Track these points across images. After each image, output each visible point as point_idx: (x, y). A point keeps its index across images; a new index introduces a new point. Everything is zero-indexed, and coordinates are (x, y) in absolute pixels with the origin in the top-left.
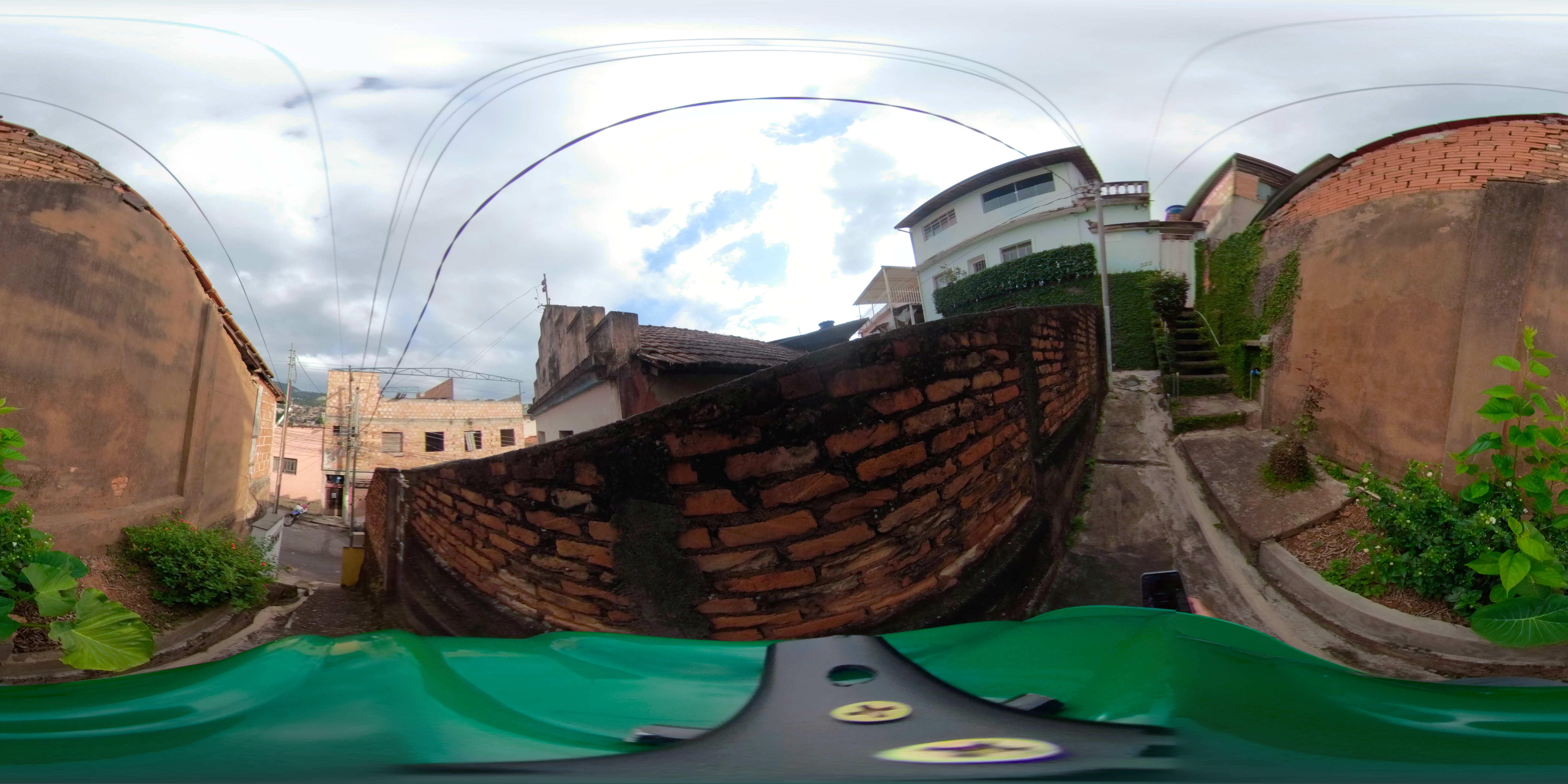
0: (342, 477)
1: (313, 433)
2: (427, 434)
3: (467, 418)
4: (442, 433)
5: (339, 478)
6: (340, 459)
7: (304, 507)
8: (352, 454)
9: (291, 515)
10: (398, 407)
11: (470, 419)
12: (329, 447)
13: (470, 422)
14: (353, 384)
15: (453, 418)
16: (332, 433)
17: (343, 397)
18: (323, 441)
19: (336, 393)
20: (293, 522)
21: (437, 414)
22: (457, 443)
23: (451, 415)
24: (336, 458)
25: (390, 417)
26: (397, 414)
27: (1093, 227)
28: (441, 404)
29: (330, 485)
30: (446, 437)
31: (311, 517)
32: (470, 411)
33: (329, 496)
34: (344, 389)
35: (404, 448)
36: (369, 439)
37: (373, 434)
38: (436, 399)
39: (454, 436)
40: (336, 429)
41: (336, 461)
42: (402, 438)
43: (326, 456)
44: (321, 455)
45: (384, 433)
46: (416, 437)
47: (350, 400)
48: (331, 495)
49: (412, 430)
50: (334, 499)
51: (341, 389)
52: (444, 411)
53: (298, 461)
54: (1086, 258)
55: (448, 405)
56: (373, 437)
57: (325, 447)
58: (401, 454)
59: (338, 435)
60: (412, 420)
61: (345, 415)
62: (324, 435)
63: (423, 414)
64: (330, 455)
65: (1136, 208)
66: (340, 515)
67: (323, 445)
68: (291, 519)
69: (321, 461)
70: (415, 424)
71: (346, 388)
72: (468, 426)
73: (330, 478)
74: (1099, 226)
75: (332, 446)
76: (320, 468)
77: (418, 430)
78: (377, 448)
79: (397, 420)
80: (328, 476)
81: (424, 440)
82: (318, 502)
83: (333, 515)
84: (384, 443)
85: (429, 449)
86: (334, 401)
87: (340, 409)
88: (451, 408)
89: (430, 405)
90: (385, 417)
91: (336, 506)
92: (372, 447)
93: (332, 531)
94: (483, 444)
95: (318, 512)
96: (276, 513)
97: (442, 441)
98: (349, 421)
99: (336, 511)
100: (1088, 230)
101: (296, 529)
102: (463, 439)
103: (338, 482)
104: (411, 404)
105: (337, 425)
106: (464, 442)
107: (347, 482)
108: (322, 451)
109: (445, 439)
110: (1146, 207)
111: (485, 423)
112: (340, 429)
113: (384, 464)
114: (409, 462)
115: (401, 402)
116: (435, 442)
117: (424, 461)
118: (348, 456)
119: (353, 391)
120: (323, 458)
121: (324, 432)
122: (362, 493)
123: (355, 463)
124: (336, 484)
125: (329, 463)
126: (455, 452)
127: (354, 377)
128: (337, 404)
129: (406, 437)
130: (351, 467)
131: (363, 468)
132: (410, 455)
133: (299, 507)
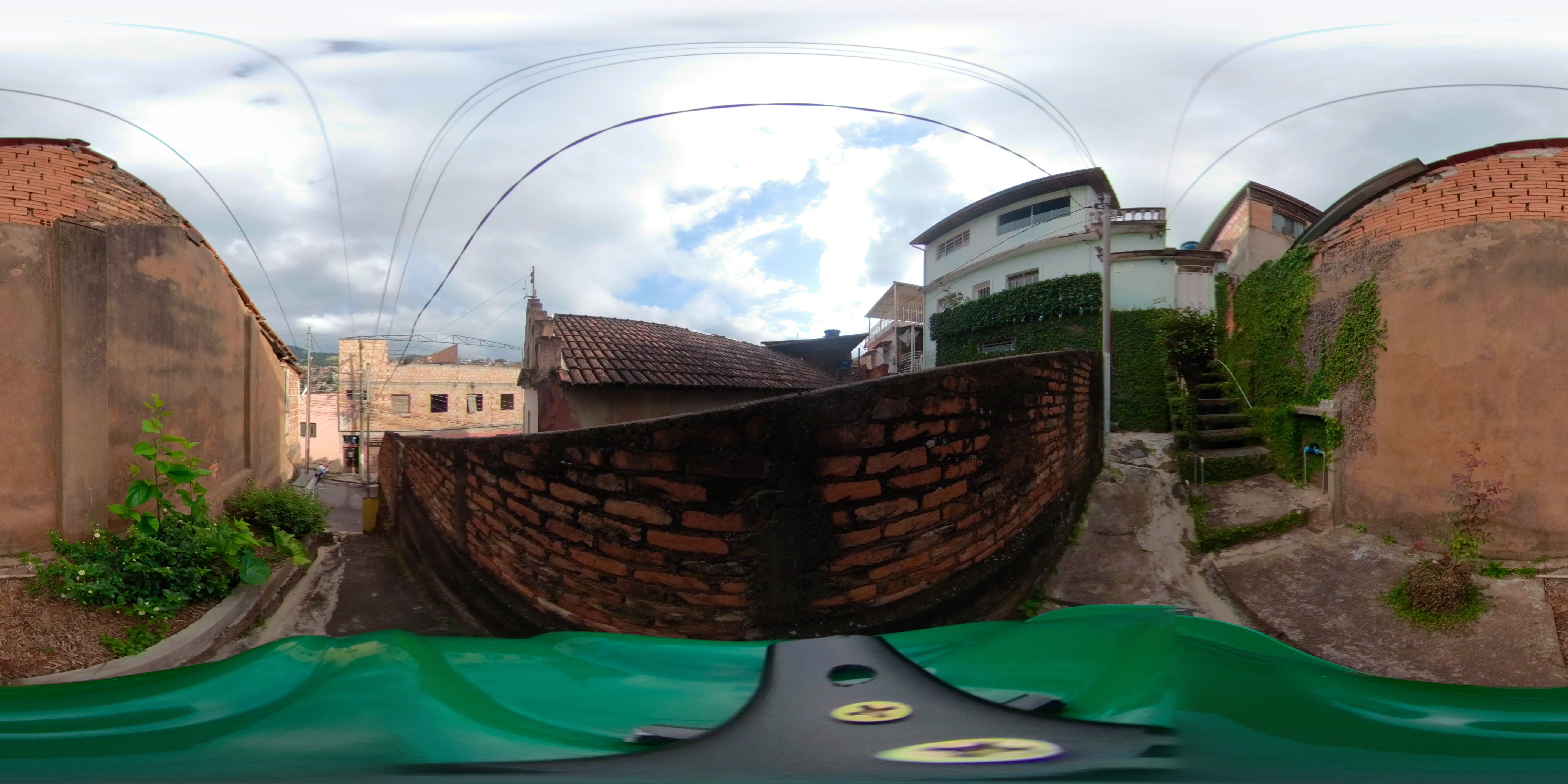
0: (357, 437)
1: (328, 398)
2: (433, 396)
3: (470, 382)
4: (446, 396)
5: (354, 438)
6: (354, 420)
8: (365, 415)
9: (316, 474)
10: (406, 371)
11: (472, 383)
12: (344, 411)
13: (472, 386)
14: (363, 351)
15: (457, 381)
16: (345, 397)
17: (354, 364)
18: (338, 405)
19: (348, 360)
21: (442, 378)
22: (460, 405)
23: (455, 378)
24: (350, 419)
25: (399, 381)
26: (406, 378)
28: (445, 368)
29: (347, 445)
30: (449, 399)
31: (332, 475)
32: (473, 376)
33: (346, 456)
34: (354, 356)
35: (412, 409)
36: (380, 401)
37: (383, 397)
38: (441, 364)
39: (457, 398)
40: (350, 393)
41: (350, 423)
42: (409, 400)
43: (341, 418)
44: (337, 418)
45: (393, 395)
46: (422, 399)
47: (361, 366)
48: (348, 455)
49: (419, 393)
50: (351, 458)
51: (351, 356)
52: (448, 375)
53: (317, 425)
55: (453, 369)
56: (383, 400)
57: (340, 410)
58: (408, 415)
59: (351, 399)
60: (419, 383)
61: (357, 381)
62: (338, 400)
63: (429, 378)
64: (345, 417)
66: (357, 472)
67: (338, 409)
68: (319, 478)
69: (337, 424)
70: (422, 387)
71: (357, 355)
72: (471, 389)
73: (347, 439)
75: (347, 409)
76: (337, 430)
77: (424, 392)
78: (388, 410)
79: (404, 383)
80: (344, 437)
81: (429, 402)
82: (337, 461)
83: (351, 472)
84: (393, 404)
85: (434, 410)
86: (346, 368)
87: (351, 374)
88: (455, 373)
89: (435, 369)
90: (394, 381)
91: (353, 464)
92: (383, 409)
93: (350, 487)
94: (484, 407)
95: (338, 471)
97: (446, 404)
98: (361, 386)
99: (353, 469)
102: (465, 401)
103: (353, 442)
104: (418, 367)
105: (350, 390)
106: (466, 404)
107: (362, 442)
108: (338, 414)
109: (449, 402)
111: (487, 387)
112: (353, 393)
113: (393, 424)
114: (415, 422)
115: (409, 366)
116: (439, 404)
117: (429, 421)
118: (361, 418)
119: (363, 357)
120: (339, 420)
121: (338, 396)
122: (375, 451)
123: (368, 424)
124: (352, 444)
125: (344, 425)
126: (457, 414)
127: (364, 344)
128: (349, 371)
129: (413, 399)
130: (365, 428)
131: (375, 429)
132: (417, 416)
133: (322, 468)
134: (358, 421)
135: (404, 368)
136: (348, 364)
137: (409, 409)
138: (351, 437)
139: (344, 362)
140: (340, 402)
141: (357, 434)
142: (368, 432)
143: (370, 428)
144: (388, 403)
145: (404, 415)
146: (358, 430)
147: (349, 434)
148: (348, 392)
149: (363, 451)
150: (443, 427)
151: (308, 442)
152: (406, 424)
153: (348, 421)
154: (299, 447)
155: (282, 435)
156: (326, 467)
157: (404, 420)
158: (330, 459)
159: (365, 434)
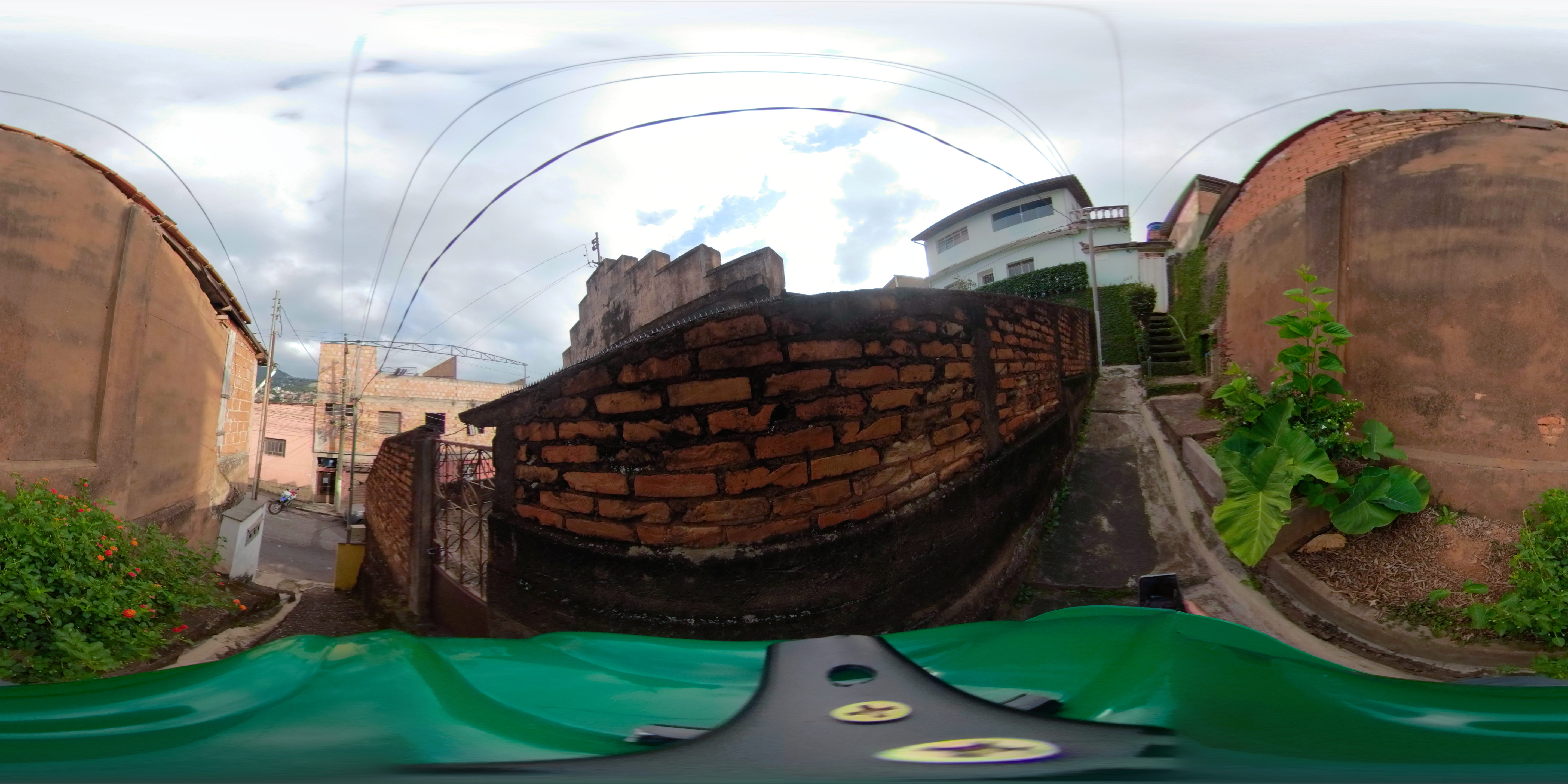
0: (335, 460)
1: (303, 410)
2: (427, 414)
3: (470, 399)
4: (444, 414)
5: (331, 461)
6: (332, 439)
7: (293, 493)
8: (347, 434)
9: (279, 502)
10: (397, 384)
11: (473, 401)
12: (320, 427)
14: (348, 358)
15: (456, 399)
16: (324, 411)
17: (336, 372)
18: (315, 420)
19: (329, 368)
20: (281, 510)
21: (438, 394)
23: (453, 395)
24: (328, 438)
25: (388, 395)
26: (397, 392)
27: (1085, 248)
28: (443, 383)
29: (322, 469)
30: (447, 418)
32: (473, 393)
33: (320, 482)
34: (338, 363)
36: (366, 418)
37: (369, 412)
38: (438, 377)
40: (329, 407)
41: (328, 442)
42: (400, 418)
43: (317, 436)
44: (312, 436)
45: (381, 412)
46: (415, 418)
47: (344, 374)
48: (322, 480)
49: (412, 410)
50: (326, 484)
51: (334, 363)
52: (446, 391)
54: (1080, 274)
55: (451, 384)
56: (369, 417)
57: (317, 427)
59: (331, 414)
60: (412, 399)
61: (338, 392)
62: (315, 414)
63: (423, 393)
64: (321, 435)
65: (1119, 231)
66: (332, 502)
67: (314, 425)
68: (278, 507)
69: (311, 442)
70: (416, 403)
71: (340, 362)
73: (321, 461)
74: (1090, 248)
75: (324, 425)
76: (311, 449)
77: (418, 410)
78: (372, 428)
79: (395, 398)
80: (319, 459)
81: (424, 421)
82: (308, 488)
83: (324, 502)
84: (380, 423)
86: (326, 376)
87: (333, 384)
89: (431, 383)
90: (382, 395)
91: (328, 492)
92: (368, 426)
93: (323, 520)
95: (308, 499)
96: (256, 499)
97: (443, 423)
98: (343, 399)
99: (328, 498)
100: (1081, 251)
101: (283, 517)
103: (330, 465)
104: (411, 381)
105: (329, 402)
107: (340, 466)
108: (313, 431)
110: (1127, 229)
112: (333, 407)
115: (400, 378)
118: (343, 437)
119: (348, 365)
120: (314, 438)
121: (314, 410)
123: (350, 444)
124: (328, 468)
125: (320, 444)
127: (349, 350)
128: (330, 380)
129: (405, 417)
130: (347, 450)
131: (360, 451)
133: (288, 493)
134: (337, 441)
135: (395, 380)
136: (330, 372)
137: (399, 428)
138: (327, 459)
139: (324, 370)
140: (317, 417)
141: (335, 456)
144: (375, 420)
146: (337, 451)
147: (325, 456)
148: (327, 405)
149: (341, 477)
151: (274, 462)
159: (345, 457)
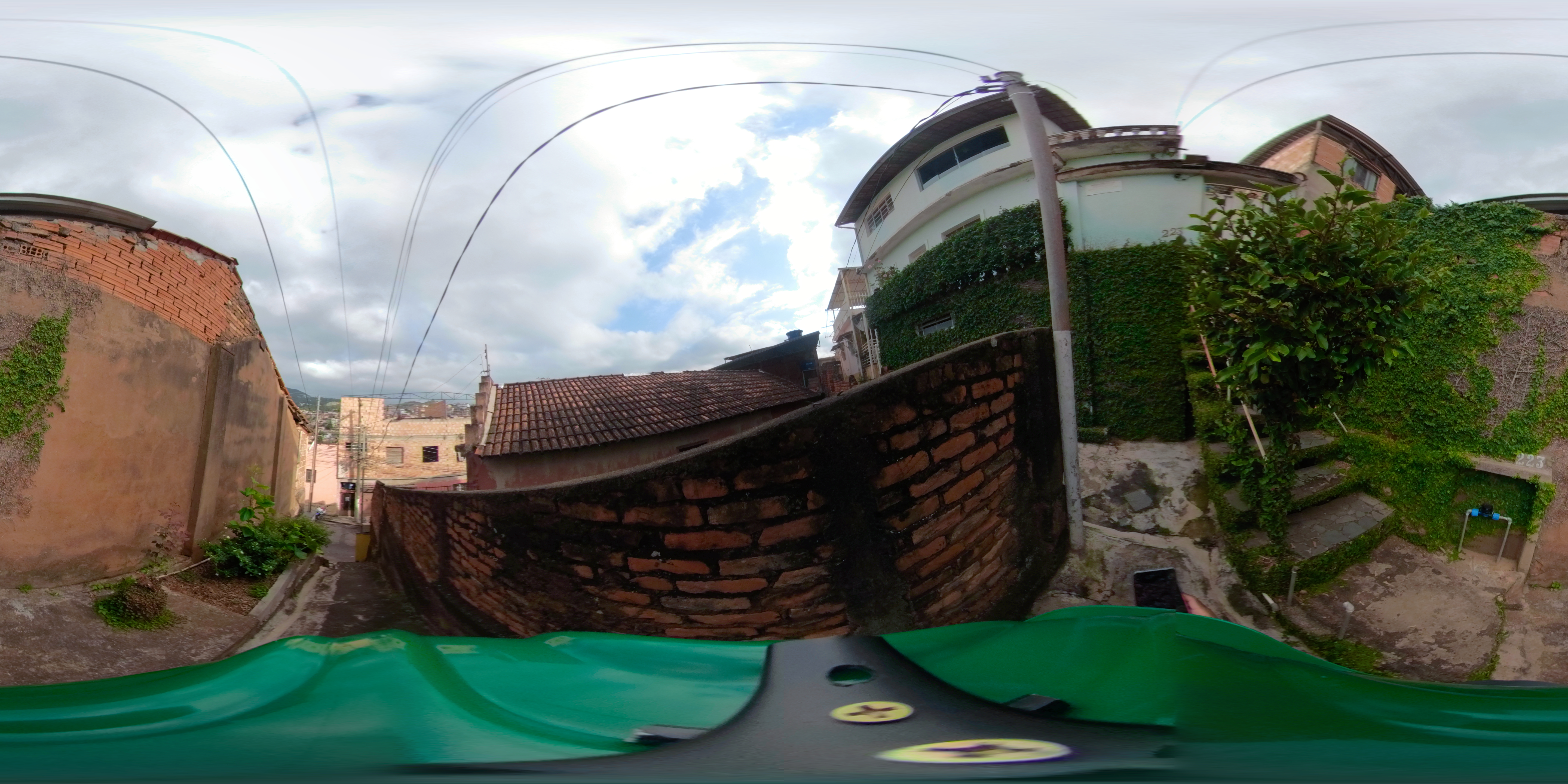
0: (354, 484)
1: (331, 448)
2: (425, 448)
3: (458, 433)
4: (436, 447)
5: (351, 485)
6: (351, 469)
8: (361, 465)
11: (460, 435)
12: (342, 460)
14: (362, 408)
15: (444, 434)
16: (345, 449)
17: (353, 419)
18: (338, 456)
19: (348, 416)
21: (432, 431)
22: (450, 454)
23: (443, 431)
24: (348, 468)
25: (393, 435)
26: (399, 432)
28: (435, 423)
29: (344, 491)
30: (440, 450)
32: (461, 428)
33: (343, 500)
34: (354, 412)
35: (405, 460)
36: (376, 453)
37: (379, 448)
38: (431, 418)
39: (447, 449)
41: (348, 471)
42: (403, 452)
43: (340, 467)
44: (336, 467)
45: (388, 447)
46: (415, 450)
47: (360, 422)
49: (411, 445)
50: (348, 502)
52: (438, 429)
53: (318, 472)
55: (442, 423)
56: (378, 451)
57: (339, 460)
58: (402, 465)
59: (350, 450)
60: (411, 437)
61: (355, 434)
62: (338, 451)
63: (420, 432)
64: (344, 466)
66: (353, 515)
69: (336, 472)
70: (414, 440)
73: (344, 485)
75: (345, 459)
76: (336, 477)
77: (417, 445)
78: (382, 460)
79: (399, 437)
80: (342, 483)
81: (421, 453)
82: (334, 505)
83: (347, 515)
84: (388, 455)
85: (425, 460)
86: (346, 422)
87: (351, 429)
88: (444, 426)
89: (426, 423)
90: (389, 435)
91: (349, 508)
92: (379, 460)
93: (346, 528)
97: (437, 454)
98: (359, 439)
99: (349, 512)
103: (350, 488)
104: (410, 423)
105: (348, 442)
107: (358, 488)
108: (337, 463)
109: (439, 453)
112: (352, 445)
113: (388, 473)
114: (408, 472)
115: (402, 422)
116: (430, 454)
117: (422, 470)
118: (358, 467)
119: (362, 414)
120: (338, 469)
121: (338, 448)
122: (369, 496)
123: (363, 472)
124: (349, 490)
125: (343, 473)
126: (448, 463)
127: (363, 402)
128: (348, 425)
129: (406, 451)
130: (361, 476)
131: (371, 477)
132: (410, 466)
133: (320, 510)
134: (355, 470)
135: (397, 423)
136: (348, 419)
137: (402, 459)
138: (348, 484)
139: (344, 417)
140: (340, 453)
141: (354, 481)
142: (363, 480)
143: (366, 476)
144: (383, 454)
145: (398, 465)
146: (355, 478)
147: (346, 481)
148: (347, 444)
149: (359, 496)
150: (435, 475)
151: (312, 487)
152: (399, 473)
153: (346, 470)
154: (304, 490)
155: (293, 481)
156: (324, 509)
157: (398, 470)
158: (328, 502)
159: (361, 482)
